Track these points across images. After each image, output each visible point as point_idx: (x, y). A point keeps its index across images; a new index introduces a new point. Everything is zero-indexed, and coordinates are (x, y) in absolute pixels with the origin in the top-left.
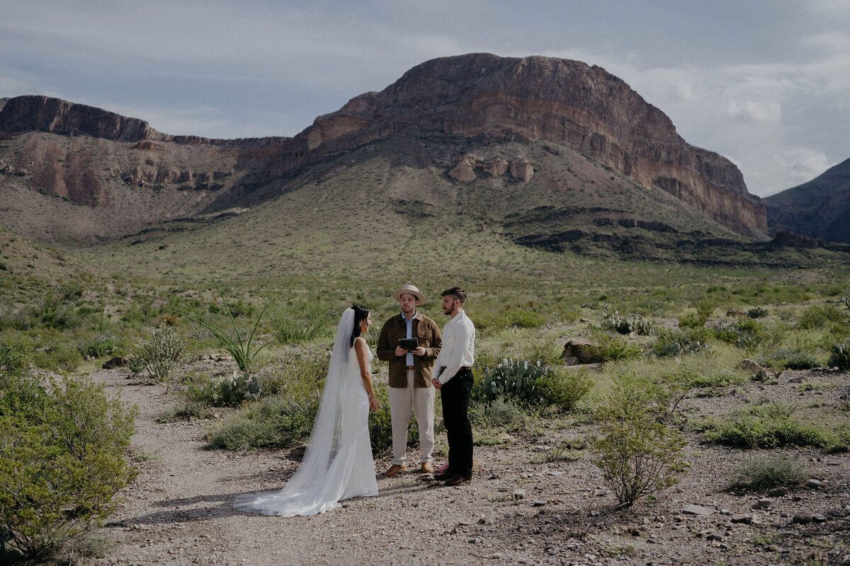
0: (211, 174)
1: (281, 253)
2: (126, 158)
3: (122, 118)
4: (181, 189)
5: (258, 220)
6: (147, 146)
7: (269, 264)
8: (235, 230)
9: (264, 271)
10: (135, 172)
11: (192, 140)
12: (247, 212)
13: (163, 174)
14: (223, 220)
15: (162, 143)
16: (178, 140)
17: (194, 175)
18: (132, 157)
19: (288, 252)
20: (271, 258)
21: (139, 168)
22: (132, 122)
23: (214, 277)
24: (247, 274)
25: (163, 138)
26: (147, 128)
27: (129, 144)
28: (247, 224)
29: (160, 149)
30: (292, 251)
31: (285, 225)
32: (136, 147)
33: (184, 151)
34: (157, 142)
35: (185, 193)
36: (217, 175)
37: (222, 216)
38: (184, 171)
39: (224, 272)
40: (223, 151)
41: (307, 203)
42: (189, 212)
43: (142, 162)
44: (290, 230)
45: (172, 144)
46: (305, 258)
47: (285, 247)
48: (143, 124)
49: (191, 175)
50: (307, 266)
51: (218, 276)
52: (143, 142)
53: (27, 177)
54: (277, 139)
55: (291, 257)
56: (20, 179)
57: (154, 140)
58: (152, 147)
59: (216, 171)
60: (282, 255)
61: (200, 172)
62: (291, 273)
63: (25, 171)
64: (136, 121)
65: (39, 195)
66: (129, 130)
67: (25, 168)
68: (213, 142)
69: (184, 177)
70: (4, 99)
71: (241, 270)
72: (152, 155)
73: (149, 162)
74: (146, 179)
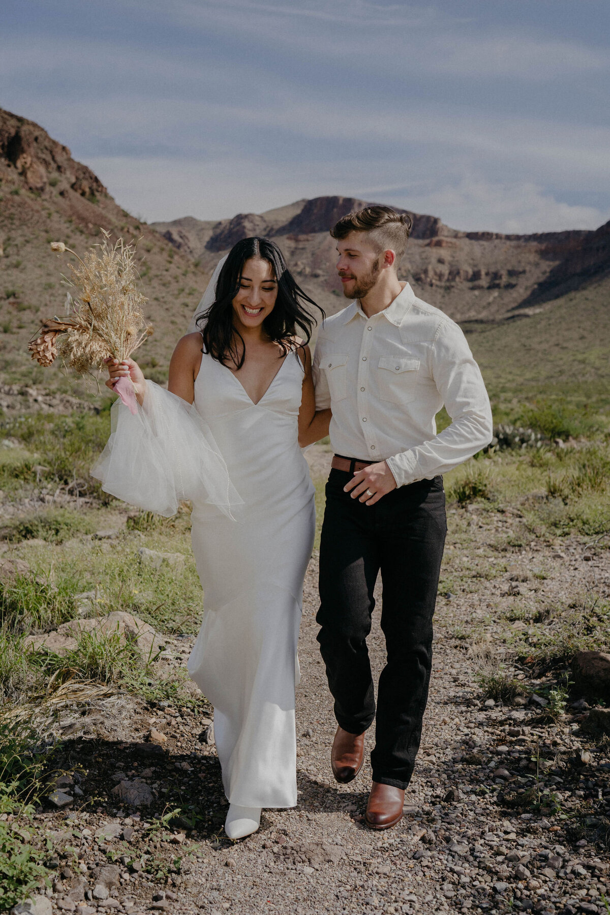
0: (504, 273)
1: (572, 358)
2: (417, 257)
3: (414, 215)
4: (473, 288)
5: (551, 322)
6: (439, 244)
7: (558, 369)
8: (526, 333)
9: (552, 377)
10: (426, 272)
11: (485, 236)
12: (540, 313)
13: (454, 274)
14: (514, 321)
15: (454, 240)
16: (472, 236)
17: (487, 274)
18: (424, 256)
19: (580, 357)
20: (561, 363)
21: (430, 268)
22: (424, 220)
23: (500, 383)
24: (533, 379)
25: (456, 235)
26: (440, 225)
27: (421, 242)
28: (539, 326)
29: (452, 246)
30: (585, 356)
31: (579, 327)
32: (429, 245)
33: (477, 247)
34: (449, 240)
35: (477, 292)
36: (511, 273)
37: (513, 317)
38: (476, 269)
39: (510, 377)
40: (518, 247)
41: (605, 304)
42: (479, 312)
43: (434, 260)
44: (585, 334)
45: (467, 241)
46: (597, 363)
47: (577, 351)
48: (436, 221)
49: (483, 273)
50: (600, 372)
51: (502, 381)
52: (435, 239)
53: (321, 279)
54: (577, 233)
55: (583, 362)
56: (315, 280)
57: (447, 237)
58: (444, 244)
59: (510, 268)
60: (574, 360)
61: (493, 270)
62: (581, 379)
63: (319, 272)
64: (428, 218)
65: (332, 297)
66: (421, 227)
67: (320, 269)
68: (508, 237)
69: (476, 276)
70: (303, 201)
71: (528, 375)
72: (444, 253)
73: (441, 261)
74: (437, 278)
